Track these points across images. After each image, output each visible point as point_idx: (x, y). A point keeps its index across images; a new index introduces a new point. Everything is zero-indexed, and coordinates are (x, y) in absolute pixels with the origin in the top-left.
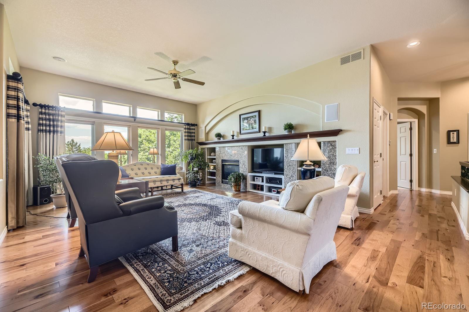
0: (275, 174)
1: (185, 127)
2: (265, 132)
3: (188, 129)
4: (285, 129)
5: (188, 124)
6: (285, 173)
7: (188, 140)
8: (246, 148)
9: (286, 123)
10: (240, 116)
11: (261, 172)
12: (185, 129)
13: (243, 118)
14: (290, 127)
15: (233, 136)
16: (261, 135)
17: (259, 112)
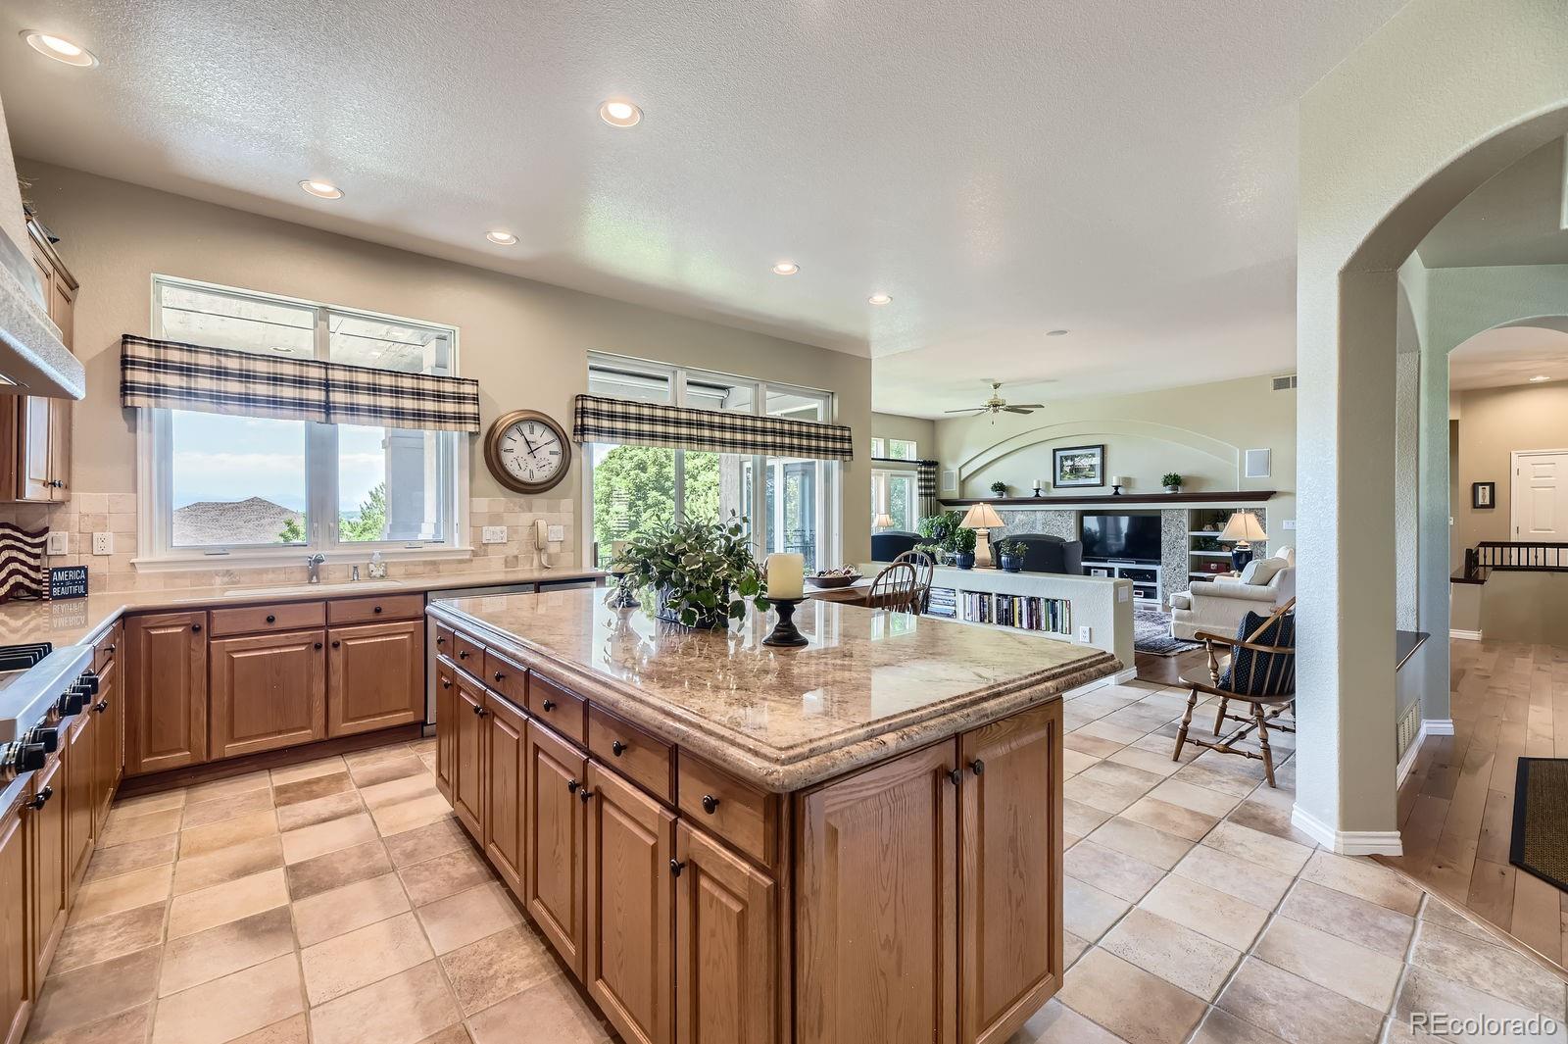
0: (1137, 563)
1: (919, 469)
2: (1117, 488)
3: (926, 473)
4: (1166, 484)
5: (925, 463)
6: (1163, 560)
7: (926, 495)
8: (1074, 514)
9: (1167, 473)
10: (1055, 451)
11: (1106, 561)
12: (920, 472)
13: (1061, 457)
14: (1174, 481)
15: (1037, 490)
16: (1108, 491)
17: (1103, 448)
